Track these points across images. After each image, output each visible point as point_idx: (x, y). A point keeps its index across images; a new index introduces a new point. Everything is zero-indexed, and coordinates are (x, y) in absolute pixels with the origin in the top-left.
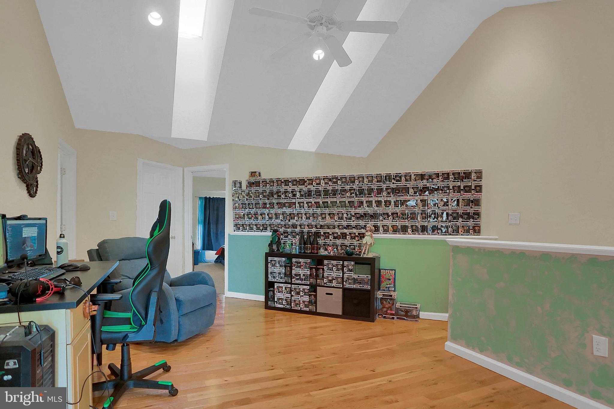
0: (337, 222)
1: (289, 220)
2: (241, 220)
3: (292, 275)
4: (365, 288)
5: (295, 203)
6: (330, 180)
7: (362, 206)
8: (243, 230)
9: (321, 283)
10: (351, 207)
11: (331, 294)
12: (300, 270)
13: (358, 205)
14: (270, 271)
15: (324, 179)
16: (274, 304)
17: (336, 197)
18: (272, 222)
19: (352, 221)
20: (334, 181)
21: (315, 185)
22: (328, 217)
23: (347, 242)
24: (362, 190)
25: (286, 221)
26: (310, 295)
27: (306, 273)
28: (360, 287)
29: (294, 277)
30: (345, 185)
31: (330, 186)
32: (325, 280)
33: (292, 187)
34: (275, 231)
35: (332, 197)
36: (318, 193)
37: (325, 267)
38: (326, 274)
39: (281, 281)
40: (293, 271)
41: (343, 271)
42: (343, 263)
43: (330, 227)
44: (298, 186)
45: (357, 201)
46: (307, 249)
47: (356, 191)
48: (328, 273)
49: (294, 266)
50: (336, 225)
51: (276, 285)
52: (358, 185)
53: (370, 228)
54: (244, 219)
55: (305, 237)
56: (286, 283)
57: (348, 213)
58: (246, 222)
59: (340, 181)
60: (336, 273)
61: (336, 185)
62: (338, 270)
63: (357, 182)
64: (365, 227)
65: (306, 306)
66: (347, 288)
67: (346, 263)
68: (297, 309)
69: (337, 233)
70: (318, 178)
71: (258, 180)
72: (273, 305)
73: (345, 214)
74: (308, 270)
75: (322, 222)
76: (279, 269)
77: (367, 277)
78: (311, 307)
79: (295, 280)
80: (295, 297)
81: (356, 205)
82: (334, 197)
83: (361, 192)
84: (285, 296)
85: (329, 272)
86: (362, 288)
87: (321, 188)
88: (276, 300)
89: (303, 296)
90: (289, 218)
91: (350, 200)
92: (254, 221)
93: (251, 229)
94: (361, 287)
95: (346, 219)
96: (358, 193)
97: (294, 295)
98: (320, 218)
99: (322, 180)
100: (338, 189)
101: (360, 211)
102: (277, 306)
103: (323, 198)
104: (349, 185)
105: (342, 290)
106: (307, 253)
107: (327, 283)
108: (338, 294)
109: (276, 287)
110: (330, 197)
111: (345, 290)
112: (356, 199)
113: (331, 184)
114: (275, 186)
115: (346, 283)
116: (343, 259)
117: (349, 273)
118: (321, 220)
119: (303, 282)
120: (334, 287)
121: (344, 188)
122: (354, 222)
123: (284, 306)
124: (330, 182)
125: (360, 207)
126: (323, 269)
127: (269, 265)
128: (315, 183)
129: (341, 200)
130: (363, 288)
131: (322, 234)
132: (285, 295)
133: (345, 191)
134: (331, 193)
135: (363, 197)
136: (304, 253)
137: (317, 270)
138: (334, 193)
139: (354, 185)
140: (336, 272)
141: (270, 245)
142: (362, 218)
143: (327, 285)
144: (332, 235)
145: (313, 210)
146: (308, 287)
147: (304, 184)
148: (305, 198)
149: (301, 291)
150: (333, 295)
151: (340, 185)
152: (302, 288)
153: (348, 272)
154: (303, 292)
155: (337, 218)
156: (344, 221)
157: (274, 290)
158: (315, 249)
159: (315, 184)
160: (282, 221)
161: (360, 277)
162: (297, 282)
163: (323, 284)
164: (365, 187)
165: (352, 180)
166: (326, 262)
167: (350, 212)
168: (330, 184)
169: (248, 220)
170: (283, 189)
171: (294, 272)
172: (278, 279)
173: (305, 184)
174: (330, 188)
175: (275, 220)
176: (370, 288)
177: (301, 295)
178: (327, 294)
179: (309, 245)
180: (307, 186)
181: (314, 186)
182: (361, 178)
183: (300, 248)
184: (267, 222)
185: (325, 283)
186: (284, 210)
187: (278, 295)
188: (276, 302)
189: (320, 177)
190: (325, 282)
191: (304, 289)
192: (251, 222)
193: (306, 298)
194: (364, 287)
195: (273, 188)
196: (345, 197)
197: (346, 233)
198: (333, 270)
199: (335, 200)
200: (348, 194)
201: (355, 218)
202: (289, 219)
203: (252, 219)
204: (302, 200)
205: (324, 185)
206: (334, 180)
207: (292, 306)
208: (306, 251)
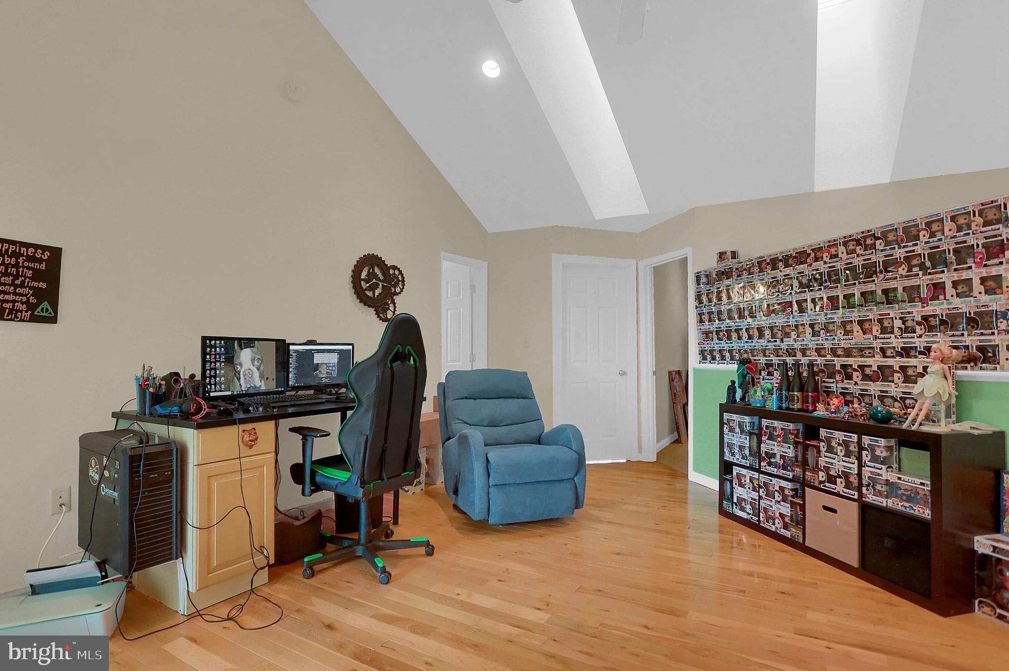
0: (878, 341)
1: (782, 341)
2: (708, 342)
3: (760, 455)
4: (916, 513)
5: (790, 304)
6: (858, 242)
7: (941, 297)
8: (712, 361)
9: (814, 479)
10: (911, 300)
11: (834, 511)
12: (774, 445)
13: (929, 295)
14: (726, 440)
15: (845, 244)
16: (733, 508)
17: (874, 281)
18: (753, 344)
19: (917, 337)
20: (867, 243)
21: (828, 261)
22: (856, 328)
23: (896, 389)
24: (941, 255)
25: (776, 341)
26: (793, 504)
27: (786, 453)
28: (903, 509)
29: (764, 459)
30: (894, 248)
31: (858, 256)
32: (821, 473)
33: (785, 271)
34: (743, 362)
35: (864, 282)
36: (833, 277)
37: (822, 444)
38: (822, 461)
39: (743, 462)
40: (762, 445)
41: (859, 458)
42: (860, 440)
43: (865, 353)
44: (794, 267)
45: (927, 285)
46: (793, 400)
47: (924, 259)
48: (827, 460)
49: (765, 436)
50: (877, 348)
51: (736, 470)
52: (926, 243)
53: (942, 353)
54: (713, 341)
55: (805, 374)
56: (751, 468)
57: (905, 317)
58: (716, 346)
59: (881, 241)
60: (843, 461)
61: (872, 253)
62: (848, 454)
63: (924, 236)
64: (927, 351)
65: (786, 527)
66: (869, 502)
67: (866, 440)
68: (768, 528)
69: (871, 366)
70: (833, 244)
71: (730, 265)
72: (731, 509)
73: (896, 319)
74: (789, 447)
75: (844, 341)
76: (740, 437)
77: (922, 484)
78: (793, 530)
79: (766, 466)
80: (765, 501)
81: (924, 295)
82: (868, 282)
83: (937, 260)
84: (750, 495)
85: (830, 458)
86: (908, 510)
87: (839, 265)
88: (735, 500)
89: (779, 502)
90: (781, 335)
91: (908, 283)
92: (727, 343)
93: (723, 358)
94: (906, 507)
95: (902, 330)
96: (928, 264)
97: (764, 497)
98: (840, 333)
99: (840, 245)
100: (876, 262)
101: (938, 308)
102: (737, 513)
103: (845, 285)
104: (904, 247)
105: (859, 505)
106: (793, 410)
107: (824, 482)
108: (850, 513)
109: (734, 474)
110: (860, 283)
111: (866, 509)
112: (923, 281)
113: (862, 252)
114: (756, 273)
115: (867, 490)
116: (861, 430)
117: (874, 467)
118: (842, 338)
119: (781, 472)
120: (838, 495)
121: (892, 255)
122: (924, 339)
123: (749, 517)
124: (858, 248)
125: (935, 298)
126: (818, 448)
127: (725, 429)
128: (827, 254)
129: (887, 285)
130: (912, 511)
131: (838, 368)
132: (750, 493)
133: (896, 263)
134: (862, 273)
135: (943, 272)
136: (788, 408)
137: (806, 448)
138: (870, 271)
139: (917, 244)
140: (845, 459)
141: (731, 390)
142: (942, 327)
143: (825, 486)
144: (859, 371)
145: (826, 314)
146: (788, 485)
147: (805, 262)
148: (809, 292)
149: (776, 491)
150: (837, 514)
151: (882, 251)
152: (776, 483)
153: (872, 464)
154: (780, 494)
155: (877, 331)
156: (896, 336)
157: (733, 480)
158: (810, 402)
159: (827, 257)
160: (769, 341)
161: (904, 481)
162: (770, 469)
163: (817, 484)
164: (947, 245)
165: (910, 233)
166: (823, 432)
167: (909, 313)
168: (858, 251)
169: (717, 341)
170: (769, 277)
171: (764, 448)
172: (738, 459)
173: (808, 260)
174: (858, 261)
175: (759, 340)
176: (930, 517)
177: (776, 499)
178: (825, 508)
179: (796, 393)
180: (811, 265)
181: (825, 263)
182: (933, 225)
183: (780, 399)
184: (746, 344)
185: (821, 482)
186: (773, 319)
187: (739, 492)
188: (736, 505)
189: (837, 240)
190: (821, 479)
191: (782, 489)
192: (722, 345)
193: (786, 509)
194: (913, 509)
195: (753, 276)
196: (896, 278)
197: (891, 367)
198: (837, 455)
199: (871, 287)
200: (902, 270)
201: (925, 328)
202: (782, 337)
203: (724, 340)
204: (803, 295)
205: (845, 256)
206: (869, 242)
207: (761, 519)
208: (791, 406)
